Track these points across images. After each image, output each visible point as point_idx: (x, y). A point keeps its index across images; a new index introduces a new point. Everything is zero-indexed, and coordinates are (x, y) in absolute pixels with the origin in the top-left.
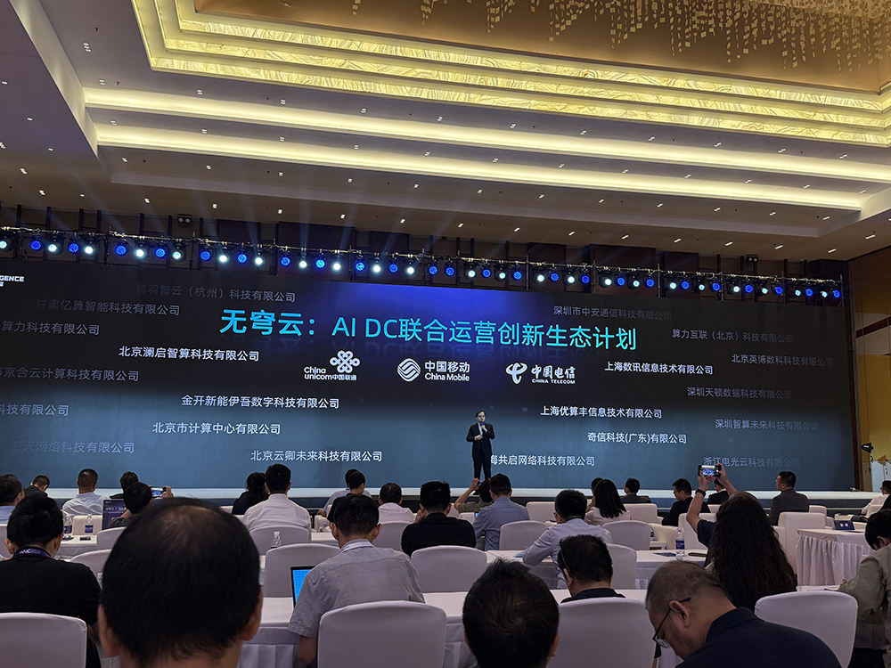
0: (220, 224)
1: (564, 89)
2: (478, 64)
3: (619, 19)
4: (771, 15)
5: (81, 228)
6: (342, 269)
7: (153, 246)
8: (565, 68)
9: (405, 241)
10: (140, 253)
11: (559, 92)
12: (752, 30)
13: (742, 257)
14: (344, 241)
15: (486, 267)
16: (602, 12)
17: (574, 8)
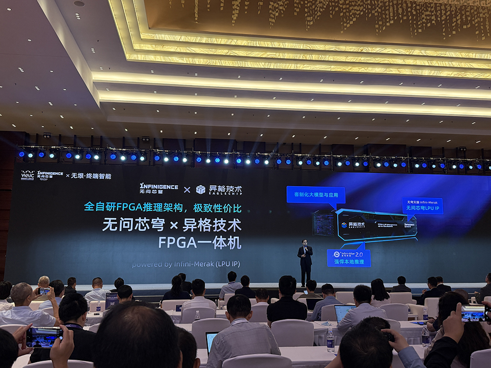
0: (164, 141)
1: (350, 59)
2: (301, 48)
3: (380, 18)
4: (468, 11)
5: (92, 145)
6: (229, 163)
7: (129, 154)
8: (350, 47)
9: (263, 146)
10: (123, 158)
11: (347, 61)
12: (457, 20)
13: (457, 148)
14: (230, 148)
15: (308, 159)
16: (370, 15)
17: (355, 14)
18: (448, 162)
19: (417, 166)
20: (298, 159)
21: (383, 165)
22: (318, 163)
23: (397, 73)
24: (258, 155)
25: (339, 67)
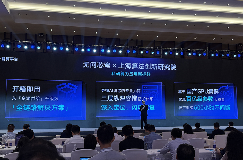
5: (5, 39)
6: (96, 52)
7: (30, 45)
9: (118, 41)
10: (26, 47)
13: (237, 44)
18: (231, 53)
19: (213, 55)
20: (141, 50)
22: (153, 53)
24: (115, 47)
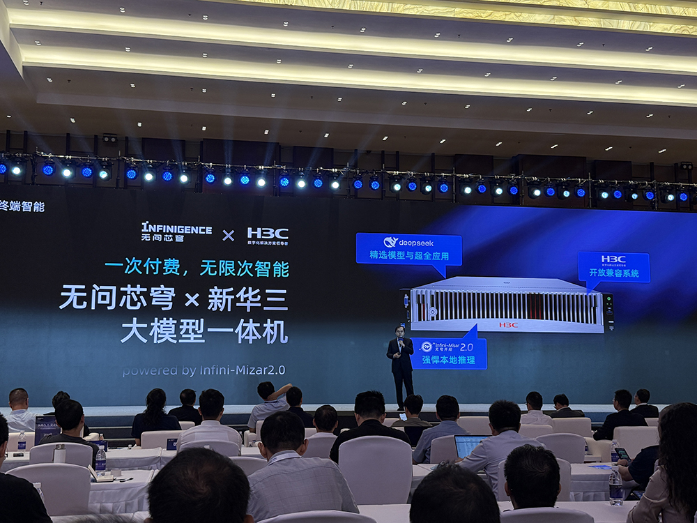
0: (145, 142)
5: (8, 149)
6: (266, 185)
7: (79, 166)
9: (329, 156)
10: (67, 173)
13: (676, 164)
14: (268, 156)
15: (412, 180)
18: (660, 189)
19: (605, 195)
20: (394, 180)
21: (544, 193)
22: (428, 189)
23: (574, 24)
24: (320, 171)
25: (469, 10)
